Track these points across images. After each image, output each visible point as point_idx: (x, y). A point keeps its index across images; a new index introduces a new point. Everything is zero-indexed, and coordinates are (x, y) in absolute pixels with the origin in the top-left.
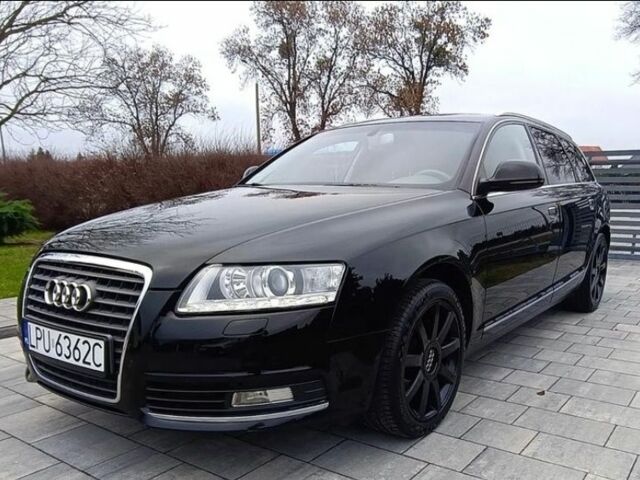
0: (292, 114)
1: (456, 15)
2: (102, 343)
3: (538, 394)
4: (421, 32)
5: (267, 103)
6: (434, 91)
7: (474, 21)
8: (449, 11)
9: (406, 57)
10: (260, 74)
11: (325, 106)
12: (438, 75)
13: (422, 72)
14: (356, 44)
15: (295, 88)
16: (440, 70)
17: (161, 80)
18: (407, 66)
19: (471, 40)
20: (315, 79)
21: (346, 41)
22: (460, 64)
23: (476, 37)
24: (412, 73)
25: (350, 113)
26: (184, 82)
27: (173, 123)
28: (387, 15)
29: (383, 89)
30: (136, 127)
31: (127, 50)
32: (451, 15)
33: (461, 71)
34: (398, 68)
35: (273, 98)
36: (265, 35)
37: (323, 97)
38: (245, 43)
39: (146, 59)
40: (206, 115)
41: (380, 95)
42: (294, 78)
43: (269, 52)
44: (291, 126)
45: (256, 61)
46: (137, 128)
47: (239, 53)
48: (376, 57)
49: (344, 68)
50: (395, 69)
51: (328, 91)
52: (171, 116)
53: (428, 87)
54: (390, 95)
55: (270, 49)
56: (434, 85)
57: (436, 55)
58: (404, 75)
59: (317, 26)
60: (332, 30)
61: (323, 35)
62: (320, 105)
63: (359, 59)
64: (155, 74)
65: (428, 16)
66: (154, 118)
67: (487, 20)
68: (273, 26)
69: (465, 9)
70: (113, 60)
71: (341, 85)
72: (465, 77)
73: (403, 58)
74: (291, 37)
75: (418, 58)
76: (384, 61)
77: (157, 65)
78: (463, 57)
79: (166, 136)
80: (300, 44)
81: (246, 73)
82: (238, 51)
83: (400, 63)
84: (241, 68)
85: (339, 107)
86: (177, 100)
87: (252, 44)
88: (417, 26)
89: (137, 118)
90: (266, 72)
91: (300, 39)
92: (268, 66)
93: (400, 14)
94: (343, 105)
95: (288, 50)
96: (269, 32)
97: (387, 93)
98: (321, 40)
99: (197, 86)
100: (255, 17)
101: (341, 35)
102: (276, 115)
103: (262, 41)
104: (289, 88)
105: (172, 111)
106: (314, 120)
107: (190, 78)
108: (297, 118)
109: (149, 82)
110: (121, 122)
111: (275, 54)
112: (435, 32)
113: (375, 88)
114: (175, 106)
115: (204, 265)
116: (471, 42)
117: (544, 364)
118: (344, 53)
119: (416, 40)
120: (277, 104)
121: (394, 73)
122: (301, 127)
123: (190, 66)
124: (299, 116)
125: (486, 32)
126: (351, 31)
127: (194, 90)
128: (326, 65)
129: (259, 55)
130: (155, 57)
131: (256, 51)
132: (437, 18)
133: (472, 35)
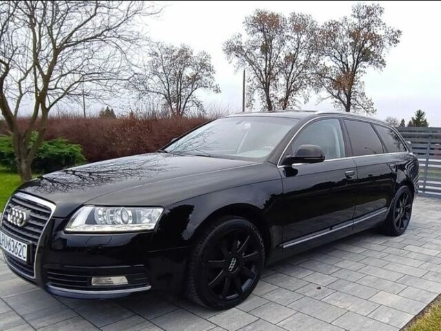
0: (267, 90)
1: (378, 28)
2: (26, 245)
3: (317, 288)
4: (354, 39)
5: (251, 83)
6: (361, 78)
7: (390, 32)
8: (373, 25)
9: (344, 55)
10: (248, 64)
11: (289, 85)
12: (365, 67)
13: (353, 65)
14: (311, 45)
15: (270, 73)
16: (366, 64)
17: (184, 67)
18: (343, 61)
19: (388, 44)
20: (282, 68)
21: (304, 44)
22: (380, 60)
23: (391, 42)
24: (347, 65)
25: (306, 91)
26: (200, 68)
27: (191, 94)
28: (332, 27)
29: (326, 75)
30: (167, 95)
31: (165, 47)
32: (375, 28)
33: (381, 65)
34: (338, 62)
35: (255, 80)
36: (252, 39)
37: (288, 80)
38: (238, 44)
39: (175, 54)
40: (212, 89)
41: (325, 79)
42: (269, 67)
43: (255, 50)
44: (265, 98)
45: (245, 56)
46: (167, 97)
47: (234, 50)
48: (323, 54)
49: (302, 62)
50: (335, 63)
51: (292, 76)
52: (190, 90)
53: (358, 75)
54: (331, 79)
55: (255, 48)
56: (362, 74)
57: (364, 53)
58: (342, 66)
59: (286, 34)
60: (296, 37)
61: (289, 40)
62: (286, 85)
63: (313, 55)
64: (181, 62)
65: (359, 28)
66: (179, 90)
67: (399, 31)
68: (257, 34)
69: (385, 24)
70: (156, 53)
71: (300, 72)
72: (383, 69)
73: (341, 56)
74: (269, 41)
75: (351, 56)
76: (328, 57)
77: (182, 57)
78: (382, 55)
79: (186, 102)
80: (275, 45)
81: (238, 63)
82: (234, 49)
83: (339, 58)
84: (235, 60)
85: (298, 86)
86: (194, 79)
87: (243, 45)
88: (351, 35)
89: (168, 90)
90: (251, 63)
91: (275, 42)
92: (253, 59)
93: (341, 27)
94: (301, 85)
95: (266, 49)
96: (255, 37)
97: (330, 78)
98: (288, 43)
99: (207, 70)
100: (246, 27)
101: (302, 40)
102: (256, 91)
103: (250, 43)
104: (266, 73)
105: (191, 86)
106: (281, 94)
107: (203, 65)
108: (270, 93)
109: (177, 68)
110: (158, 93)
111: (258, 51)
112: (363, 39)
113: (321, 75)
114: (192, 83)
115: (83, 205)
116: (388, 46)
117: (337, 269)
118: (303, 52)
119: (350, 44)
120: (257, 83)
121: (335, 65)
122: (272, 99)
123: (204, 57)
124: (271, 92)
125: (398, 39)
126: (308, 37)
127: (205, 73)
128: (291, 59)
129: (247, 52)
130: (182, 52)
131: (245, 49)
132: (365, 30)
133: (388, 41)
